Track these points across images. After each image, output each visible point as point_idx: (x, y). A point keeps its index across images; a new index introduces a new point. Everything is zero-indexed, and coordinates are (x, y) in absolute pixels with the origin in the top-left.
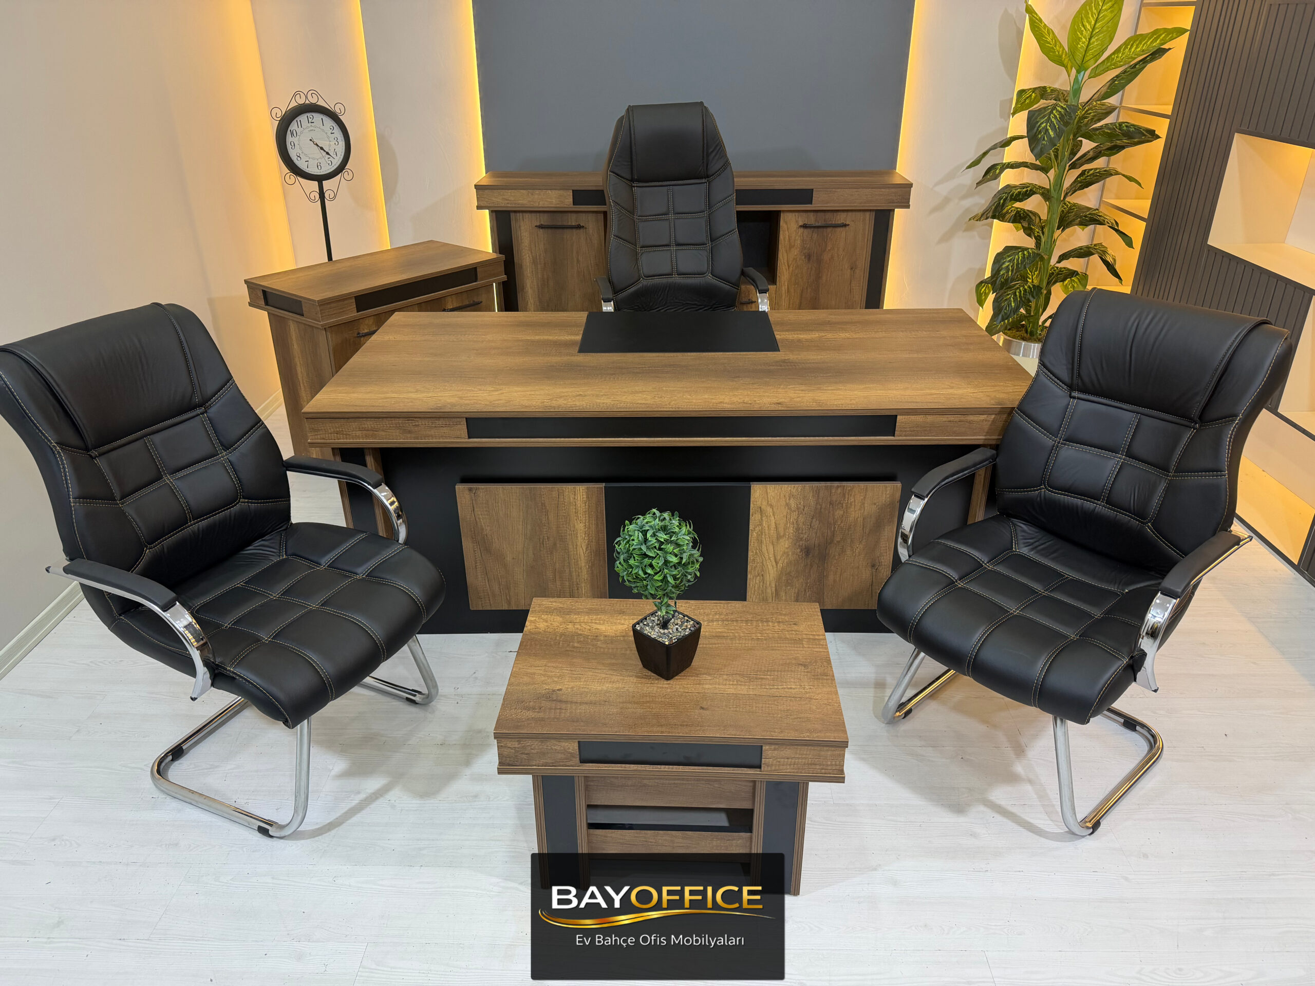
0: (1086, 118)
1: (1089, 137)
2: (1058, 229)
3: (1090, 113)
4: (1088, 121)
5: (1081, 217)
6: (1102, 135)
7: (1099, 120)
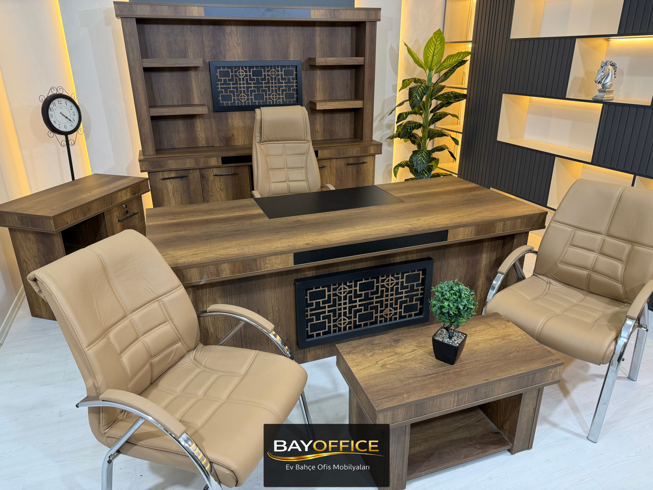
0: (434, 91)
1: (437, 98)
2: (428, 139)
3: (435, 89)
4: (435, 92)
5: (437, 134)
6: (443, 98)
7: (440, 91)
